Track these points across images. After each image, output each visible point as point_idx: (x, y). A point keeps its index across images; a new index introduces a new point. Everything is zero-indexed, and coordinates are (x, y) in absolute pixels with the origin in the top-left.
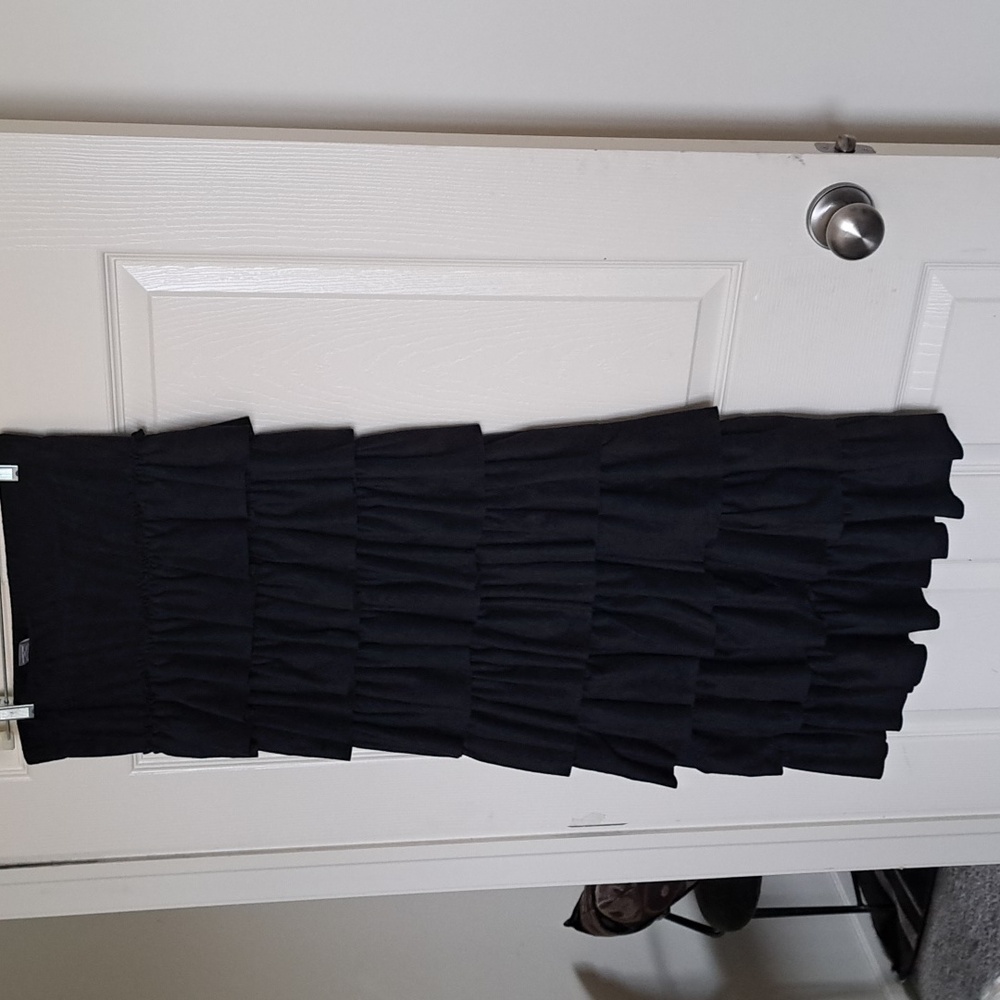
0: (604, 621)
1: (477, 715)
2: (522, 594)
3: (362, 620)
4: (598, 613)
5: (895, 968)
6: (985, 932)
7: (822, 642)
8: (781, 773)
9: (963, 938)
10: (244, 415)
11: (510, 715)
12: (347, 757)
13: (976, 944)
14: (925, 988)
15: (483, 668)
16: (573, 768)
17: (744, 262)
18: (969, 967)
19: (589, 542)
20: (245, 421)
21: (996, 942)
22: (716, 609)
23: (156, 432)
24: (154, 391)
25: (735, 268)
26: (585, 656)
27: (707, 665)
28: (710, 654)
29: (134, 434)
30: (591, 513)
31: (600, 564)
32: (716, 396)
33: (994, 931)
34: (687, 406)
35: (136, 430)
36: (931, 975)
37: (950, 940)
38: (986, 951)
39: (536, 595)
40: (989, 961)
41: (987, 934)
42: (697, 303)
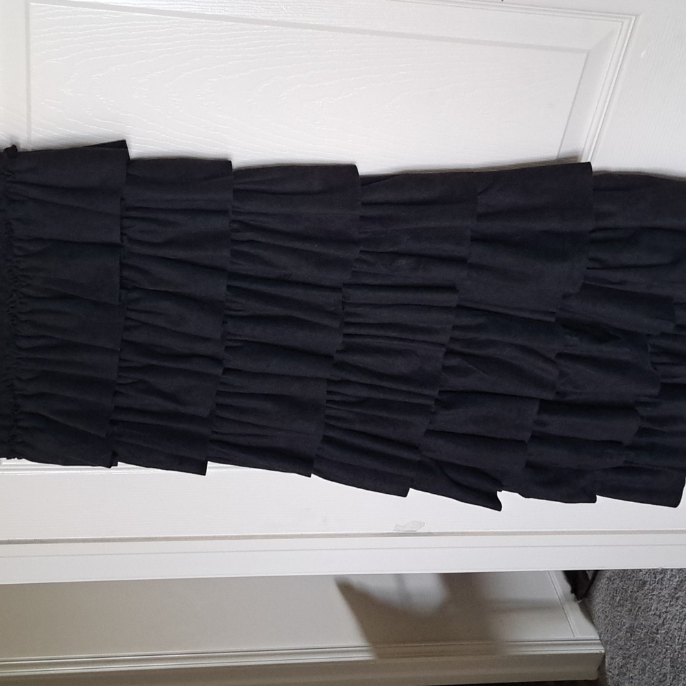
0: (454, 362)
1: (327, 440)
2: (381, 333)
3: (227, 348)
4: (450, 353)
5: (574, 591)
6: (653, 576)
7: (655, 391)
8: (594, 501)
9: (633, 577)
10: (120, 139)
11: (358, 441)
12: (203, 472)
13: (645, 583)
14: (597, 608)
15: (337, 398)
16: (411, 489)
17: (637, 16)
18: (636, 599)
19: (451, 288)
20: (122, 145)
21: (662, 584)
22: (560, 355)
23: (30, 150)
24: (29, 107)
25: (626, 22)
26: (435, 393)
27: (545, 406)
28: (550, 396)
29: (7, 149)
30: (460, 261)
31: (460, 308)
32: (586, 151)
33: (661, 576)
34: (559, 160)
35: (10, 146)
36: (603, 600)
37: (622, 577)
38: (653, 590)
39: (393, 334)
40: (654, 597)
41: (655, 578)
42: (585, 55)
